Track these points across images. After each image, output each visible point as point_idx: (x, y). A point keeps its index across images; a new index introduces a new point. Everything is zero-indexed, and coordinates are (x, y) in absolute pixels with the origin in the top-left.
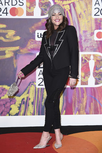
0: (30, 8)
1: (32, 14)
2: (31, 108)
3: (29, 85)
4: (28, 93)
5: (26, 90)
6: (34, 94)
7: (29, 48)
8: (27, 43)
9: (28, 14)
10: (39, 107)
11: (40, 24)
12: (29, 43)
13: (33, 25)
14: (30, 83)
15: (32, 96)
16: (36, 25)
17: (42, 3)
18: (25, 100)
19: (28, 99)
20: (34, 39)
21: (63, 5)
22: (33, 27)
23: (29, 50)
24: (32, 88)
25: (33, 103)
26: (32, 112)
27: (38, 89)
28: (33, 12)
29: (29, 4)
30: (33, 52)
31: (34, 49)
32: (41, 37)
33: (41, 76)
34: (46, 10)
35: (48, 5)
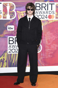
0: (5, 15)
1: (6, 18)
2: (5, 64)
3: (4, 52)
4: (4, 56)
5: (3, 55)
6: (7, 57)
7: (4, 34)
8: (3, 32)
9: (4, 18)
10: (9, 63)
11: (9, 22)
12: (4, 32)
13: (6, 23)
14: (5, 51)
15: (5, 58)
16: (8, 23)
17: (10, 12)
18: (2, 60)
19: (4, 59)
20: (7, 30)
21: (21, 13)
22: (6, 24)
23: (4, 35)
24: (6, 54)
25: (6, 61)
26: (6, 66)
27: (9, 54)
28: (6, 17)
29: (4, 13)
30: (6, 36)
31: (6, 35)
32: (10, 29)
33: (10, 48)
34: (12, 16)
35: (13, 13)
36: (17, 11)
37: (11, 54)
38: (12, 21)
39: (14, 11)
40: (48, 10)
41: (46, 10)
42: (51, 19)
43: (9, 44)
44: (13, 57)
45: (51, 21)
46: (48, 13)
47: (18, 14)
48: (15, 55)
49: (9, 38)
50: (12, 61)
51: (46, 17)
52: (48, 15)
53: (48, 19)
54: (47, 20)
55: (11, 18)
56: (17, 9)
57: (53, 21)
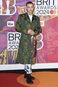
0: (4, 10)
1: (5, 13)
2: (5, 61)
4: (3, 53)
5: (2, 51)
6: (6, 54)
7: (4, 30)
9: (3, 13)
10: (9, 60)
11: (9, 18)
12: (4, 28)
14: (5, 48)
18: (2, 57)
19: (4, 56)
20: (7, 26)
21: (21, 9)
22: (6, 20)
24: (6, 51)
25: (6, 58)
26: (6, 63)
27: (9, 51)
29: (4, 8)
30: (6, 32)
32: (10, 25)
33: (10, 44)
34: (12, 11)
35: (13, 8)
36: (17, 7)
37: (11, 51)
38: (12, 16)
39: (14, 6)
40: (49, 5)
41: (47, 5)
42: (53, 15)
43: (9, 40)
44: (13, 54)
45: (53, 16)
46: (50, 8)
47: (18, 9)
48: (15, 52)
49: (9, 34)
50: (12, 58)
51: (48, 12)
52: (50, 10)
53: (50, 14)
54: (49, 16)
55: (11, 13)
56: (17, 4)
57: (55, 17)
